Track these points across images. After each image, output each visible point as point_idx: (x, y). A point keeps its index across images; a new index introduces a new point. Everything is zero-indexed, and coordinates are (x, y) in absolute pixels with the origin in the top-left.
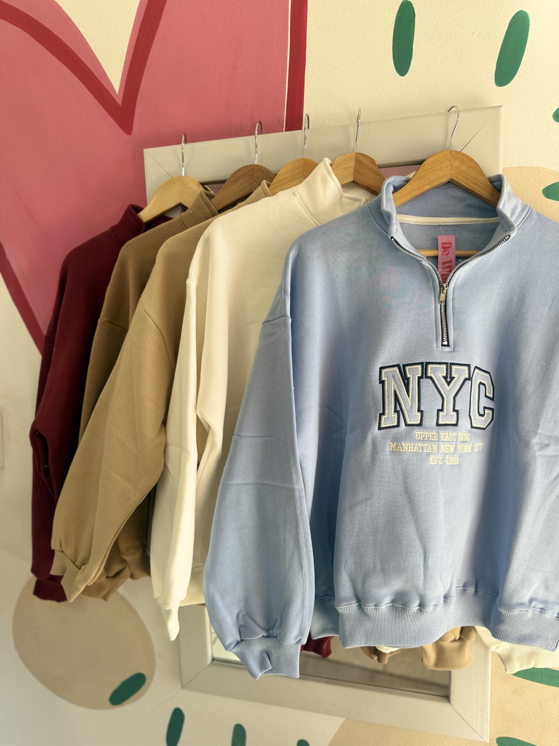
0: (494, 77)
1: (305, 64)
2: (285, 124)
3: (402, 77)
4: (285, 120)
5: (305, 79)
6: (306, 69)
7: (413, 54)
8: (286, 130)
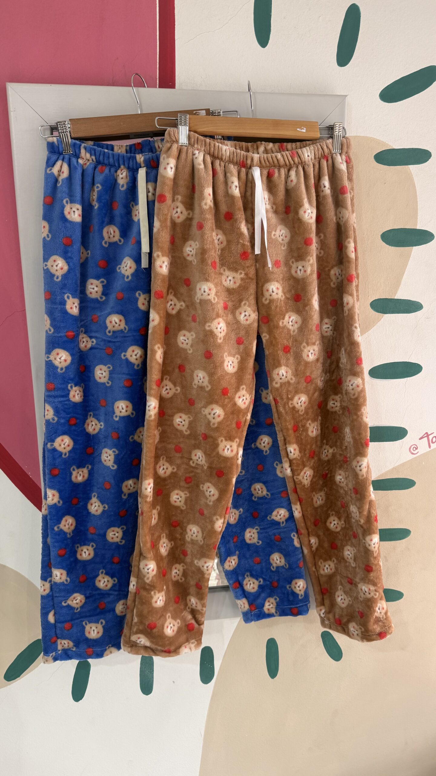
0: (336, 58)
1: (175, 25)
2: (158, 81)
3: (263, 48)
4: (158, 77)
5: (176, 39)
6: (176, 29)
7: (272, 28)
8: (159, 87)
